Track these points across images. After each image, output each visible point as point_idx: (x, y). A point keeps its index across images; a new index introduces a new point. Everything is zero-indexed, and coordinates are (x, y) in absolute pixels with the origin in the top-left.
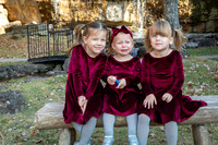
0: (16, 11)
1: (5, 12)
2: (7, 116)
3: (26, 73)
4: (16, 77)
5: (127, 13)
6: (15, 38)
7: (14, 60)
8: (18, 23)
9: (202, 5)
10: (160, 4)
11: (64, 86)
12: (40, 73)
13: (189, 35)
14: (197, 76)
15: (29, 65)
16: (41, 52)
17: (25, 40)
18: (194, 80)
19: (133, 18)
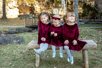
0: (22, 10)
1: (18, 10)
2: (18, 45)
3: (24, 31)
4: (21, 32)
5: (60, 12)
6: (21, 19)
7: (21, 27)
8: (22, 14)
9: (86, 9)
10: (72, 9)
11: (37, 36)
12: (30, 31)
13: (81, 20)
14: (84, 34)
15: (26, 28)
16: (30, 24)
17: (25, 20)
18: (83, 35)
19: (62, 13)
